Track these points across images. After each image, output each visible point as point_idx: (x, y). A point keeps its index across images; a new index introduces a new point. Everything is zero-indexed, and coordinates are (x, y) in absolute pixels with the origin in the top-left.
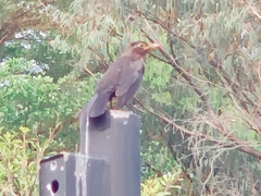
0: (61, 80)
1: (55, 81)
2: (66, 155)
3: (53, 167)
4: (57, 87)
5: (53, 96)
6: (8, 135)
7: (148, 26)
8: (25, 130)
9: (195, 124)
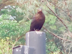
0: (20, 22)
1: (18, 22)
2: (21, 46)
3: (17, 50)
4: (18, 24)
5: (17, 27)
6: (2, 40)
7: (48, 4)
8: (8, 38)
9: (64, 36)
